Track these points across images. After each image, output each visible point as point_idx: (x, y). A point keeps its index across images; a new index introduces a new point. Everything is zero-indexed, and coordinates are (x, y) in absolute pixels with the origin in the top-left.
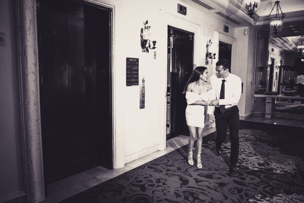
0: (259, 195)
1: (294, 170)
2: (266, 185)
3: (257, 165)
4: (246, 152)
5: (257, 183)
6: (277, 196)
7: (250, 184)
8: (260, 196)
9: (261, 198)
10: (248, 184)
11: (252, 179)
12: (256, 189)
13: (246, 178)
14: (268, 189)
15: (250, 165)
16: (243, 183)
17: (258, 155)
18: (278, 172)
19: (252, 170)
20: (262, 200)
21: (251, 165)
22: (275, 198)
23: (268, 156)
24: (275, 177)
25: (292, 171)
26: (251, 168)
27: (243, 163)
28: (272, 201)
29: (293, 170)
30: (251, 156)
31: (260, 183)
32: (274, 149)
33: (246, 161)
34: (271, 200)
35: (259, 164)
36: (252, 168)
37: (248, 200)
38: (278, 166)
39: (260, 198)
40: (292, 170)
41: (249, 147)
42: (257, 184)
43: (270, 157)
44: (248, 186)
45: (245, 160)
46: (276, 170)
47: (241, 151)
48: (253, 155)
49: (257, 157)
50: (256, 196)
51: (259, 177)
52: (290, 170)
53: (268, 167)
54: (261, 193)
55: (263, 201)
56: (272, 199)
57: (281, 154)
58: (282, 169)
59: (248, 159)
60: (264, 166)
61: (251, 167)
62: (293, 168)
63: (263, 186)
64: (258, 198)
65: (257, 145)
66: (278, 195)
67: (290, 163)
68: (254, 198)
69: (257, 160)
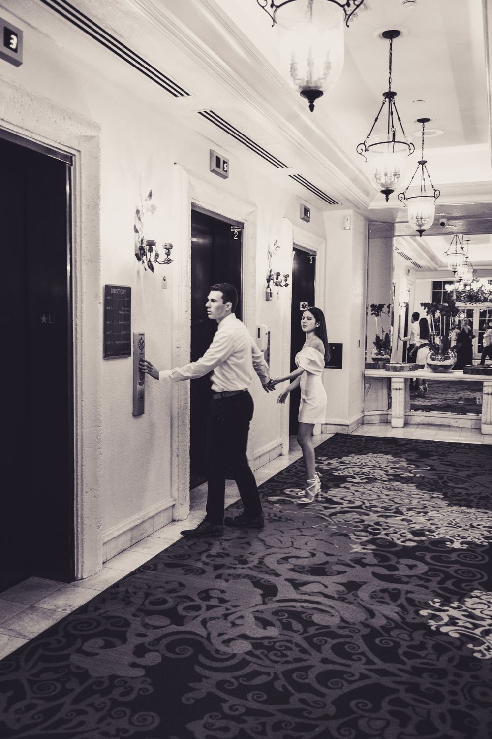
0: (436, 600)
1: (486, 538)
2: (442, 576)
3: (410, 536)
4: (376, 507)
5: (423, 574)
6: (472, 597)
7: (409, 577)
8: (439, 600)
9: (442, 605)
10: (406, 580)
11: (411, 567)
12: (427, 588)
13: (398, 566)
14: (449, 584)
15: (395, 537)
16: (395, 577)
17: (405, 513)
18: (457, 545)
19: (404, 546)
20: (446, 608)
21: (398, 535)
22: (469, 602)
23: (426, 513)
24: (453, 557)
25: (483, 542)
26: (399, 542)
27: (380, 533)
28: (466, 608)
29: (483, 537)
30: (391, 516)
31: (429, 573)
32: (433, 497)
33: (385, 529)
34: (462, 607)
35: (415, 533)
36: (402, 542)
37: (417, 613)
38: (452, 532)
39: (439, 605)
40: (483, 540)
41: (379, 496)
42: (423, 576)
43: (430, 514)
44: (407, 583)
45: (381, 525)
46: (452, 542)
47: (366, 507)
48: (394, 513)
49: (404, 517)
50: (430, 602)
51: (422, 559)
52: (479, 539)
53: (433, 537)
54: (438, 595)
55: (448, 611)
56: (464, 604)
57: (449, 505)
58: (462, 539)
59: (387, 523)
60: (424, 535)
61: (398, 539)
62: (482, 534)
63: (439, 579)
64: (437, 605)
65: (394, 489)
66: (473, 594)
67: (475, 525)
68: (429, 607)
69: (405, 523)
